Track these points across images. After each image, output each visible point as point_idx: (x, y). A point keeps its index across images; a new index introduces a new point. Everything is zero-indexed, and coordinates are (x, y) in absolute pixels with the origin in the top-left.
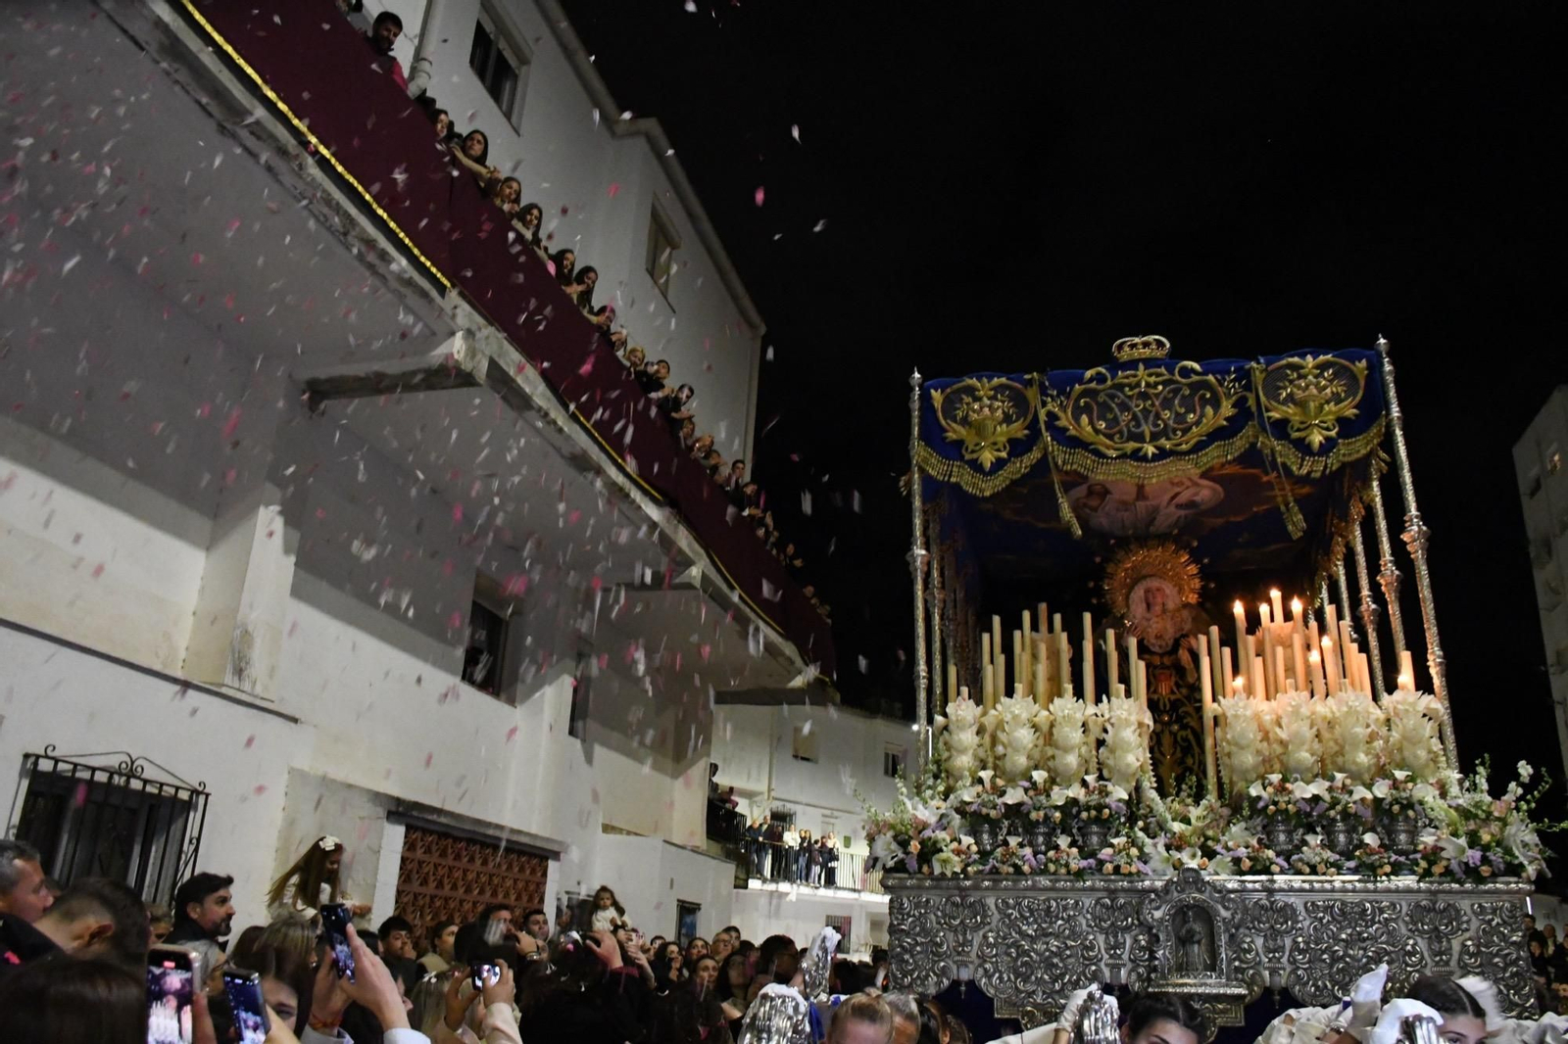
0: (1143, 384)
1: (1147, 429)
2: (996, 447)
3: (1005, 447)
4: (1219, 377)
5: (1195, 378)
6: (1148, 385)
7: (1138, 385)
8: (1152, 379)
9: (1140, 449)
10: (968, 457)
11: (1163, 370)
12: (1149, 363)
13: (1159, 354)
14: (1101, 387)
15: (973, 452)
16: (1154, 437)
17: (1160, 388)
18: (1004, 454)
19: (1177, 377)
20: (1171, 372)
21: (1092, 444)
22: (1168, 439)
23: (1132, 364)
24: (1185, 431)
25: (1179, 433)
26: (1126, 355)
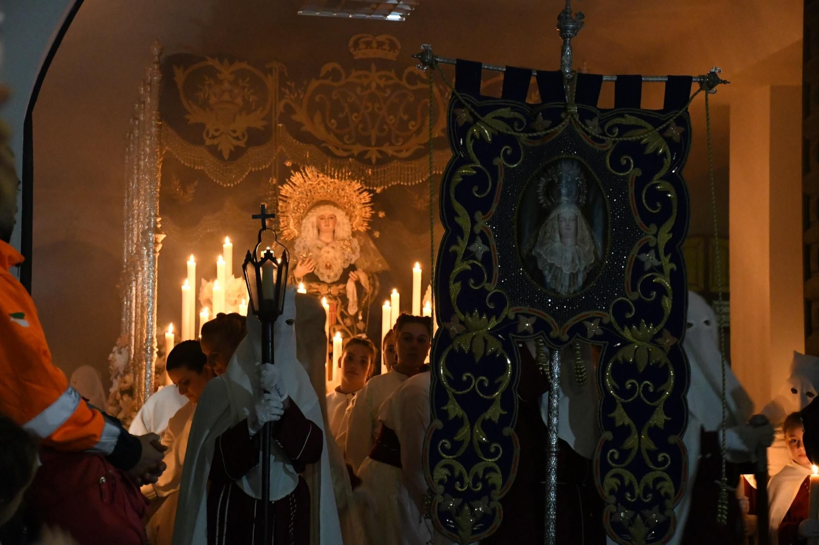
0: (374, 85)
1: (374, 133)
2: (235, 135)
3: (243, 136)
4: (441, 87)
5: (420, 86)
6: (378, 87)
7: (369, 86)
8: (382, 83)
9: (366, 152)
10: (208, 142)
11: (392, 74)
12: (382, 64)
13: (392, 56)
14: (335, 84)
15: (214, 137)
16: (380, 142)
17: (388, 91)
18: (242, 144)
19: (404, 82)
20: (399, 75)
21: (324, 142)
22: (391, 144)
23: (365, 64)
24: (406, 140)
25: (401, 140)
26: (360, 54)
